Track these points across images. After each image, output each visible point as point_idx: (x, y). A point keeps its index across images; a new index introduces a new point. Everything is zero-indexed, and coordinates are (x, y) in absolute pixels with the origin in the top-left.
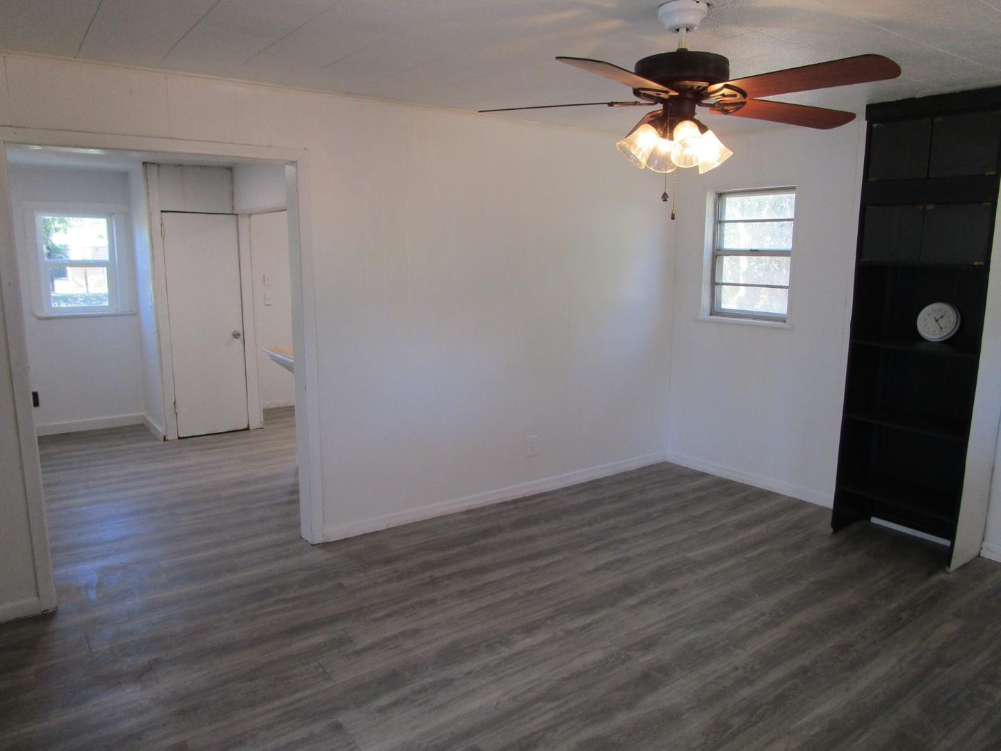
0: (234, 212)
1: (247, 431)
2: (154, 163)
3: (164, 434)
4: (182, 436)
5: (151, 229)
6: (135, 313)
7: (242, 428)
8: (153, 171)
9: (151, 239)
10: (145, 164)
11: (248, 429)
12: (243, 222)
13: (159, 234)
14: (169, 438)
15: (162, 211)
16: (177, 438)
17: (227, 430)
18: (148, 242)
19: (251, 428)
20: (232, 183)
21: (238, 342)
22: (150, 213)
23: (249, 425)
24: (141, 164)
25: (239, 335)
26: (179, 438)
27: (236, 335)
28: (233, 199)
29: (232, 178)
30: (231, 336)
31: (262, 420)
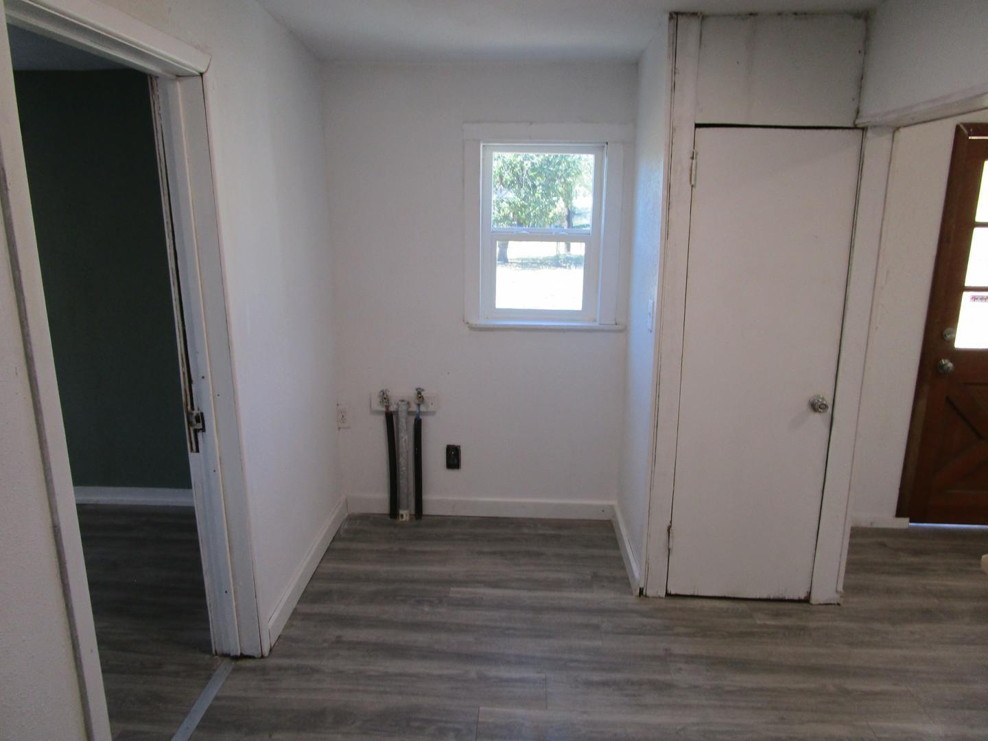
0: (860, 122)
1: (805, 605)
2: (694, 14)
3: (642, 586)
4: (673, 592)
5: (669, 168)
6: (621, 329)
7: (796, 597)
8: (691, 29)
9: (669, 187)
10: (675, 16)
11: (807, 600)
12: (877, 144)
13: (686, 177)
14: (650, 592)
15: (698, 126)
16: (663, 594)
17: (765, 596)
18: (660, 194)
19: (814, 600)
20: (865, 51)
21: (819, 420)
22: (673, 130)
23: (810, 593)
24: (667, 17)
25: (826, 406)
26: (668, 595)
27: (816, 406)
28: (860, 88)
29: (867, 39)
30: (805, 407)
31: (840, 588)
